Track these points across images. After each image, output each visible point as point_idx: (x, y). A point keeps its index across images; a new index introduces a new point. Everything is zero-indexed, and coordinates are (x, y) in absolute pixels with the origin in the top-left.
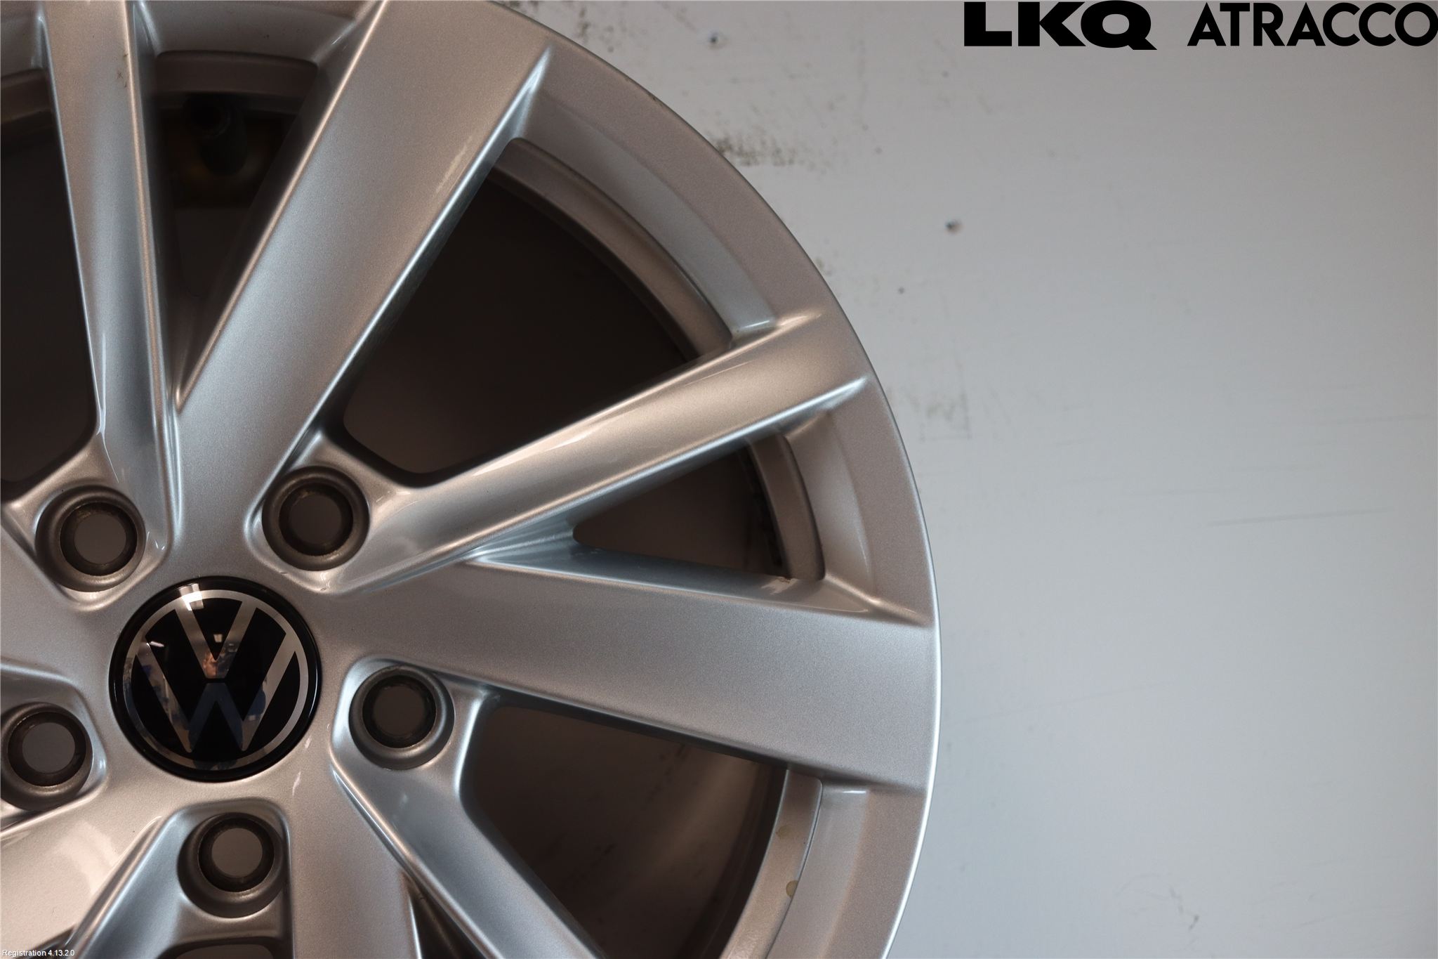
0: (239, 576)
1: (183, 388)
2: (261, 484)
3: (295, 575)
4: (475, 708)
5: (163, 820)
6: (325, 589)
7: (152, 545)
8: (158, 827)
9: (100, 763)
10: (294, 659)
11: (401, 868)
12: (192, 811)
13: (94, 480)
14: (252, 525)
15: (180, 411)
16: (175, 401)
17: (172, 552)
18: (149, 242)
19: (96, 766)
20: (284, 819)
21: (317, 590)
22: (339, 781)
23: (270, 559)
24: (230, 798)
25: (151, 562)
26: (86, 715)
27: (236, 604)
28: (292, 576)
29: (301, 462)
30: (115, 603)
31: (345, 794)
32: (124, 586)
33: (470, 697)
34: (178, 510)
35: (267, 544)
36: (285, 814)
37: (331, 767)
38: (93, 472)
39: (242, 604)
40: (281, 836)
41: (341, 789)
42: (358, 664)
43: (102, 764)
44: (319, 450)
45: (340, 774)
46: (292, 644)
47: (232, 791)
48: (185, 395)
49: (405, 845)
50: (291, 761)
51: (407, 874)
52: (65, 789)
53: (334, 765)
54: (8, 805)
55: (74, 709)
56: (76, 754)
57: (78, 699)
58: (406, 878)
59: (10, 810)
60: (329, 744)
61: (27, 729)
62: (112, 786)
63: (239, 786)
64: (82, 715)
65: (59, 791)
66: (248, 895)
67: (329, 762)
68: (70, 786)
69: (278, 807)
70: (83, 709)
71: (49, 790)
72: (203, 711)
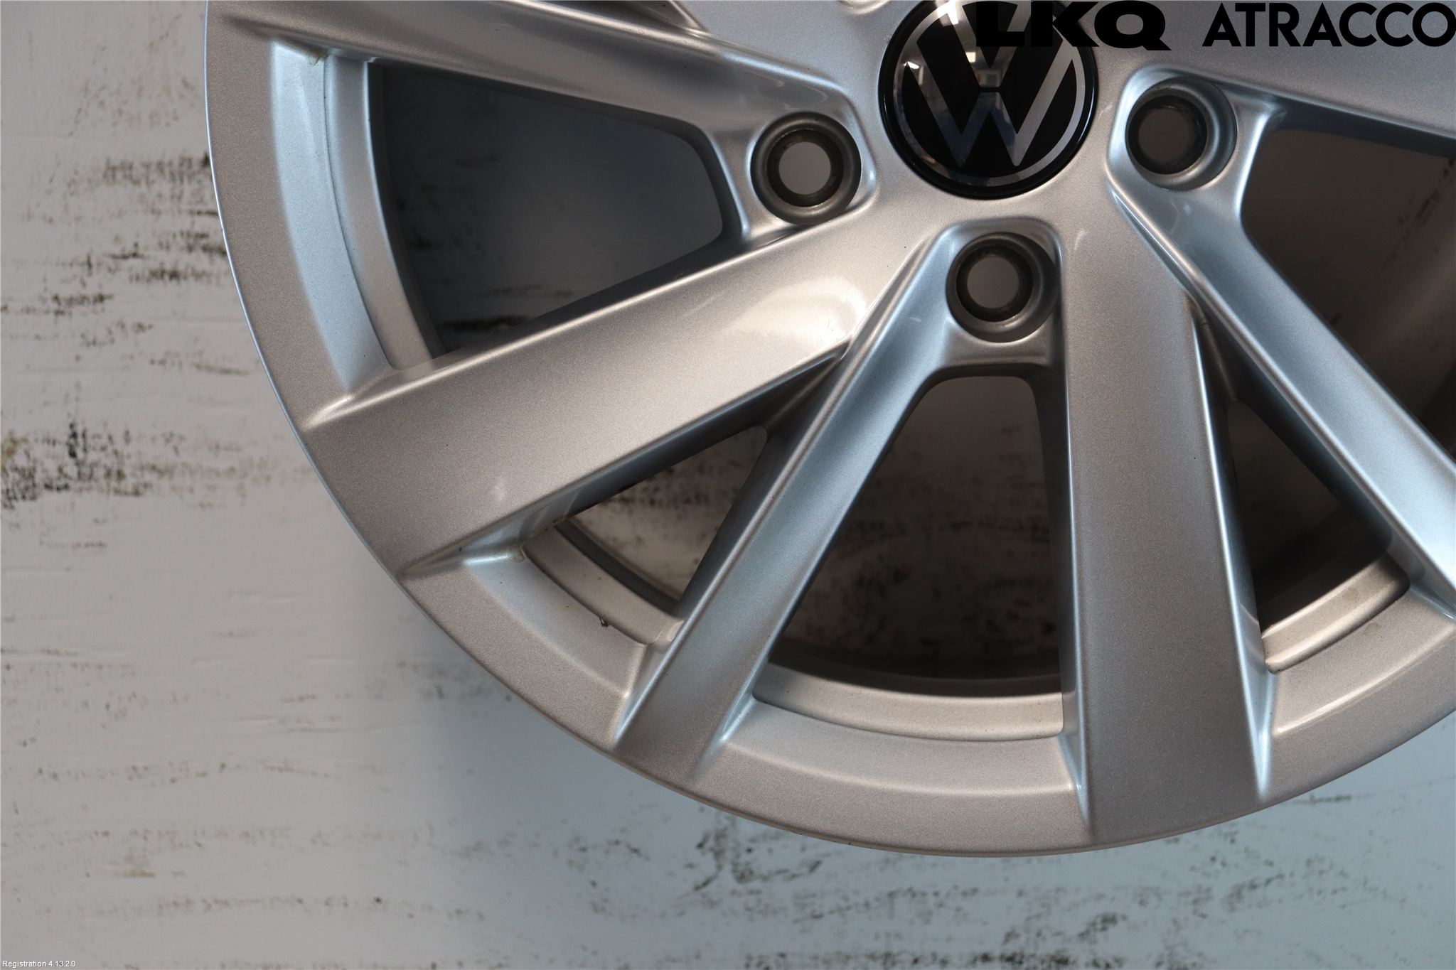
4: (1261, 123)
5: (934, 236)
8: (929, 242)
9: (870, 174)
10: (1071, 69)
11: (1184, 289)
12: (965, 228)
19: (866, 176)
20: (1057, 241)
22: (1119, 202)
24: (1001, 216)
26: (856, 126)
27: (1012, 6)
30: (886, 6)
31: (1124, 213)
33: (1257, 111)
36: (1057, 233)
37: (1110, 186)
39: (1018, 7)
40: (1053, 259)
41: (1121, 208)
42: (1137, 75)
43: (872, 176)
45: (1120, 194)
46: (1068, 54)
47: (1003, 209)
49: (1192, 266)
50: (1065, 179)
51: (1192, 297)
52: (824, 209)
53: (1110, 183)
54: (777, 218)
55: (844, 120)
56: (832, 175)
57: (848, 109)
58: (1191, 301)
59: (779, 224)
60: (1104, 159)
61: (785, 148)
62: (882, 201)
63: (1010, 204)
64: (851, 125)
65: (819, 212)
66: (1006, 326)
67: (1105, 179)
68: (828, 207)
69: (1050, 227)
70: (853, 120)
71: (808, 211)
72: (975, 122)
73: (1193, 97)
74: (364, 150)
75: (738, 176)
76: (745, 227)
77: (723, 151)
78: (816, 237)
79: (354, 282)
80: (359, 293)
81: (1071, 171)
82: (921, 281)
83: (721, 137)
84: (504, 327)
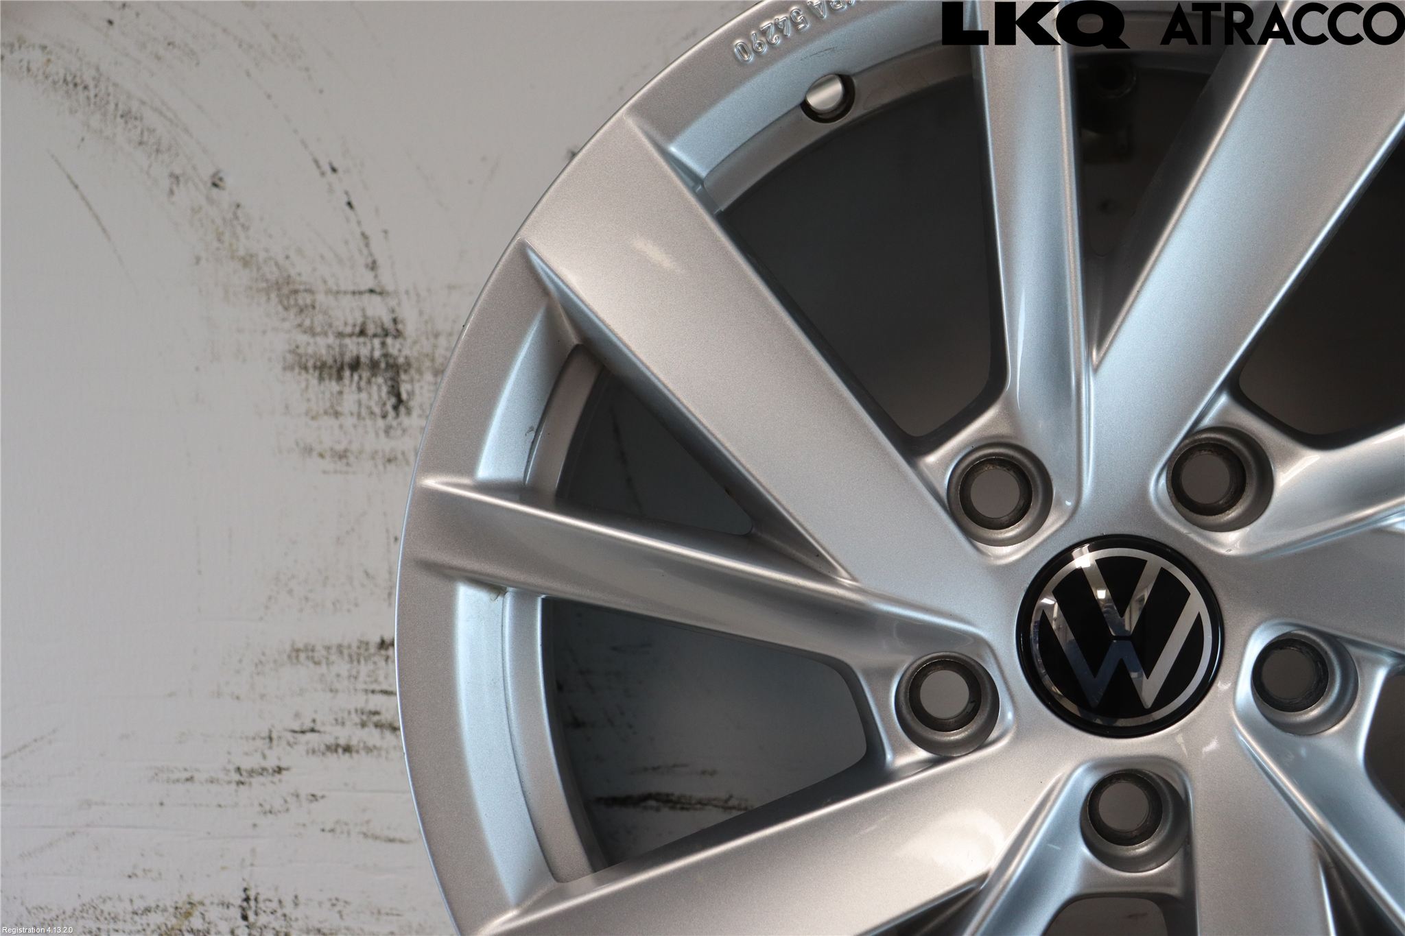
0: (1144, 535)
1: (1099, 347)
2: (1168, 444)
3: (1200, 535)
4: (1381, 674)
5: (1069, 773)
6: (1230, 550)
7: (1060, 503)
8: (1065, 776)
9: (1007, 714)
10: (1199, 620)
11: (1311, 834)
12: (1097, 765)
13: (1003, 436)
14: (1157, 486)
15: (1096, 370)
16: (1092, 361)
17: (1079, 509)
18: (1072, 204)
19: (1004, 716)
20: (1186, 779)
21: (1223, 551)
22: (1246, 746)
23: (1175, 519)
24: (1132, 755)
25: (1058, 519)
26: (995, 666)
27: (1143, 563)
28: (1196, 536)
29: (1207, 422)
30: (1024, 558)
31: (1252, 758)
32: (1032, 542)
33: (1376, 662)
34: (1088, 469)
35: (1171, 504)
36: (1186, 772)
37: (1237, 731)
38: (1003, 429)
39: (1148, 563)
40: (1183, 797)
41: (1247, 752)
42: (1262, 627)
43: (1010, 714)
44: (1224, 411)
45: (1246, 738)
46: (1195, 605)
47: (1136, 747)
48: (1101, 355)
49: (1318, 812)
50: (1193, 721)
51: (1318, 842)
52: (963, 735)
53: (1237, 728)
54: (919, 749)
55: (984, 660)
56: (970, 701)
57: (988, 651)
58: (1318, 846)
59: (922, 754)
60: (1231, 705)
61: (926, 675)
62: (1018, 738)
63: (1141, 743)
64: (990, 665)
65: (957, 737)
66: (1137, 851)
67: (1233, 724)
68: (966, 733)
69: (1180, 766)
70: (992, 660)
71: (947, 736)
72: (1108, 668)
73: (1314, 641)
74: (536, 673)
75: (883, 707)
76: (889, 757)
77: (870, 685)
78: (957, 770)
79: (523, 799)
80: (526, 810)
81: (1200, 715)
82: (1057, 816)
83: (868, 673)
84: (652, 803)
